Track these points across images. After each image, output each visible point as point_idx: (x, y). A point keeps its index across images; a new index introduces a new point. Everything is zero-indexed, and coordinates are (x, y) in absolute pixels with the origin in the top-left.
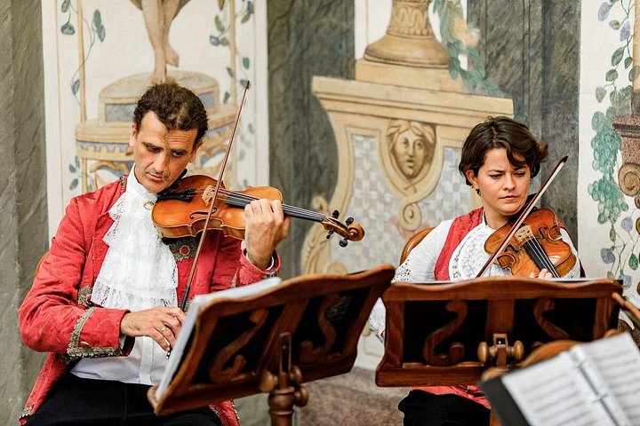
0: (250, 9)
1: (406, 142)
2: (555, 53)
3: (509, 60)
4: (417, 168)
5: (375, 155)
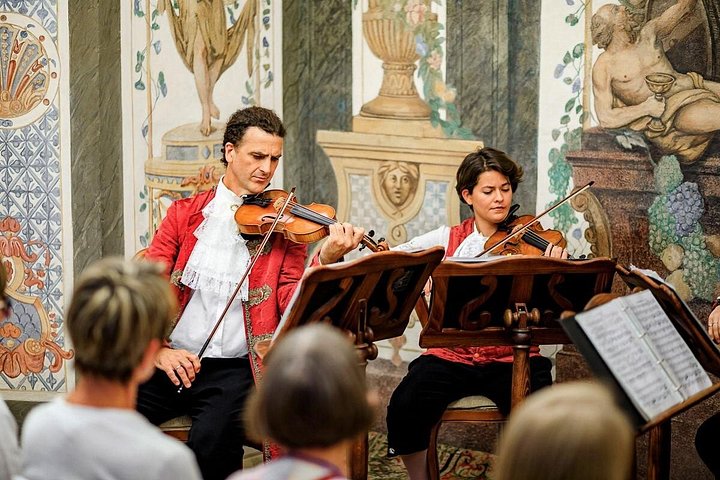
0: (271, 78)
1: (395, 178)
2: (518, 104)
3: (480, 111)
4: (403, 198)
5: (369, 189)
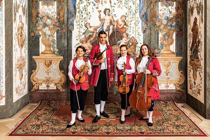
0: (27, 49)
1: (48, 62)
2: (69, 51)
3: (62, 52)
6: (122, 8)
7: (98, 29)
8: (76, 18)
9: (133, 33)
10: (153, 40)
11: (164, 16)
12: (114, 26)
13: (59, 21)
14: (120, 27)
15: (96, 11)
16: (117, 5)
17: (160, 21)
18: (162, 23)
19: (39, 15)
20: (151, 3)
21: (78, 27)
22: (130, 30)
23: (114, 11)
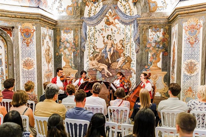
0: (53, 64)
2: (82, 66)
3: (77, 67)
6: (120, 34)
7: (103, 50)
8: (87, 42)
9: (128, 53)
10: (144, 58)
11: (153, 40)
12: (114, 48)
13: (75, 45)
14: (119, 49)
15: (101, 36)
16: (117, 32)
17: (150, 43)
18: (151, 46)
19: (61, 41)
20: (143, 30)
21: (88, 48)
22: (127, 51)
23: (114, 37)
